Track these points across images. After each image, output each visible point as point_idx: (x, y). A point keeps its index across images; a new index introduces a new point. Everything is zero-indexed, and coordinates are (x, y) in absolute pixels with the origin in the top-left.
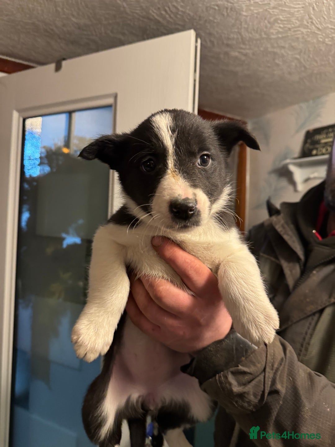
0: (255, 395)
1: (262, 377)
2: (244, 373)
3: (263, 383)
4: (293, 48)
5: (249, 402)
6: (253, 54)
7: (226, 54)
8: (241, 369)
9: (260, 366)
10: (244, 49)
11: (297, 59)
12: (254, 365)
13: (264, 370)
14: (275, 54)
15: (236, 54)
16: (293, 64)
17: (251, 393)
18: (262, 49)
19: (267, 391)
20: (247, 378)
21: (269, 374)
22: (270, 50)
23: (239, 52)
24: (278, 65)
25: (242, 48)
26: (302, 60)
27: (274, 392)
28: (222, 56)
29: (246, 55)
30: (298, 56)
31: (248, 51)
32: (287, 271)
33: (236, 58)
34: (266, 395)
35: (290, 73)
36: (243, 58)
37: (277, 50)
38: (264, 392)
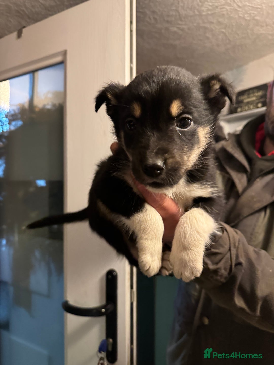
0: (225, 269)
1: (229, 254)
2: (216, 254)
3: (230, 259)
4: (219, 23)
5: (221, 276)
6: (189, 29)
7: (167, 29)
8: (213, 251)
9: (227, 247)
10: (181, 25)
11: (223, 32)
12: (223, 247)
13: (230, 250)
14: (205, 28)
15: (175, 29)
16: (220, 37)
17: (223, 268)
18: (195, 24)
19: (233, 264)
20: (219, 257)
21: (234, 251)
22: (202, 25)
23: (178, 28)
24: (208, 38)
25: (179, 24)
26: (227, 34)
27: (239, 264)
28: (163, 31)
29: (182, 30)
30: (223, 30)
31: (184, 27)
32: (237, 181)
33: (175, 33)
34: (233, 267)
35: (218, 45)
36: (180, 32)
37: (207, 25)
38: (231, 266)
